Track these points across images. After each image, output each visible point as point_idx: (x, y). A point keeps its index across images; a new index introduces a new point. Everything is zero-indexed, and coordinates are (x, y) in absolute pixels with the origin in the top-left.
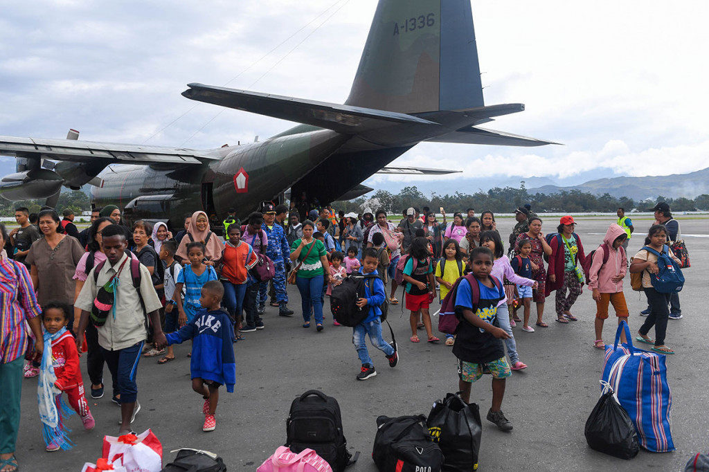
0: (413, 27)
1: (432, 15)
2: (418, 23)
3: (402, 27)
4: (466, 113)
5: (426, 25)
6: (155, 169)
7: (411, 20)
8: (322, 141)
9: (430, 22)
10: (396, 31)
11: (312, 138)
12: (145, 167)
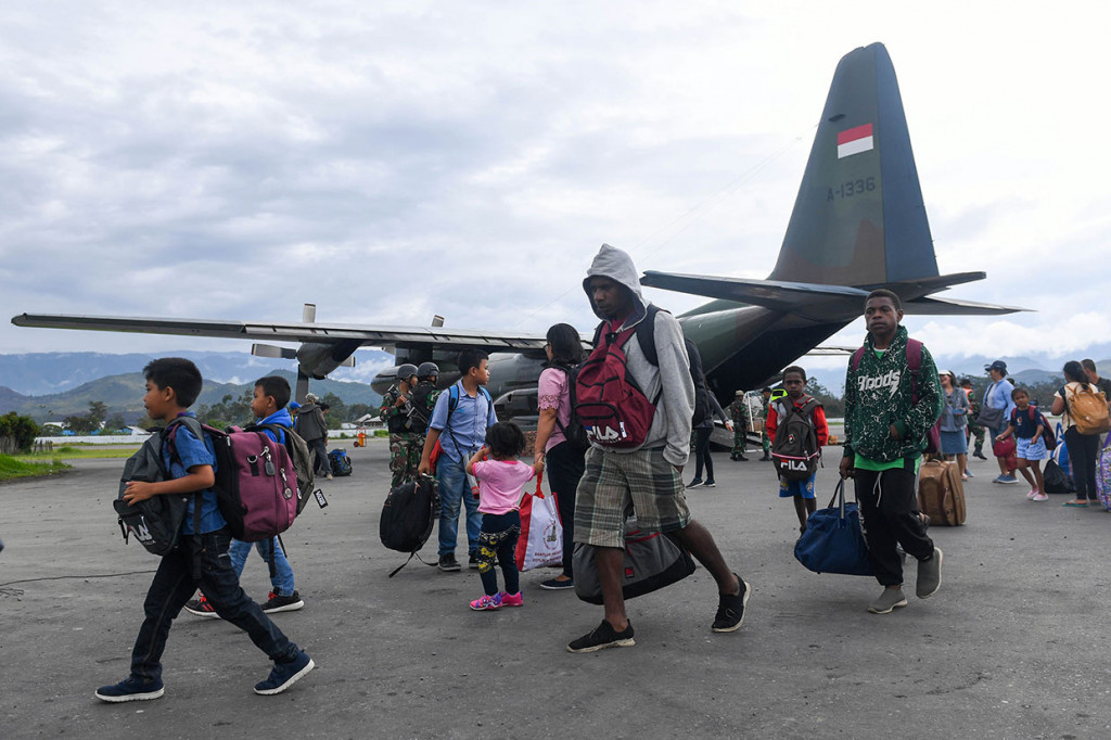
0: (850, 192)
1: (873, 179)
2: (856, 188)
3: (837, 192)
4: (920, 283)
5: (866, 191)
6: (532, 358)
7: (848, 184)
8: (752, 319)
9: (871, 187)
10: (830, 197)
11: (739, 317)
12: (516, 356)
